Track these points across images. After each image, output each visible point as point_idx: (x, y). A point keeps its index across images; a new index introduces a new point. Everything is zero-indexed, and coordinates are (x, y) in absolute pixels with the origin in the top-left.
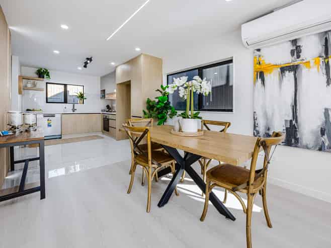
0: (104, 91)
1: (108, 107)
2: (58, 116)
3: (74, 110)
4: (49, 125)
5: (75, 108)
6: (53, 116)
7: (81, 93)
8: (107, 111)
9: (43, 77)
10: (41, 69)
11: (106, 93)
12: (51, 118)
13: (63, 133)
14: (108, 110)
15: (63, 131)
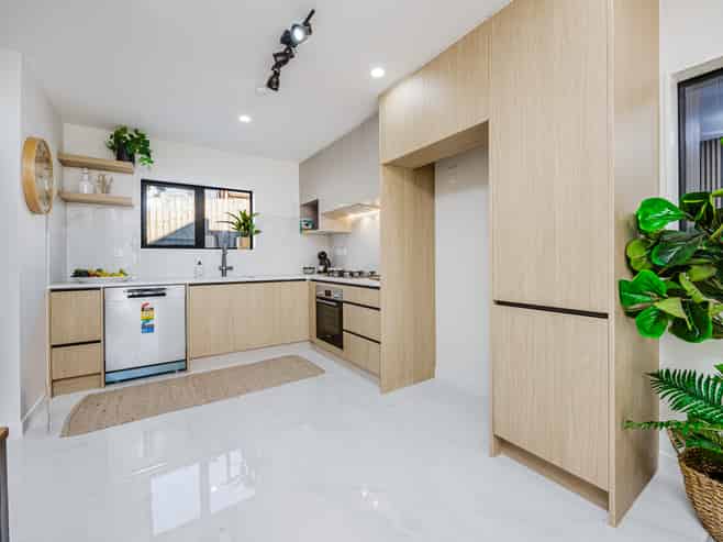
0: (314, 206)
1: (322, 257)
2: (175, 294)
3: (224, 269)
4: (148, 328)
5: (228, 265)
6: (159, 293)
7: (244, 215)
8: (319, 272)
9: (131, 159)
10: (124, 130)
11: (320, 212)
12: (152, 301)
13: (190, 355)
14: (321, 268)
15: (190, 345)
